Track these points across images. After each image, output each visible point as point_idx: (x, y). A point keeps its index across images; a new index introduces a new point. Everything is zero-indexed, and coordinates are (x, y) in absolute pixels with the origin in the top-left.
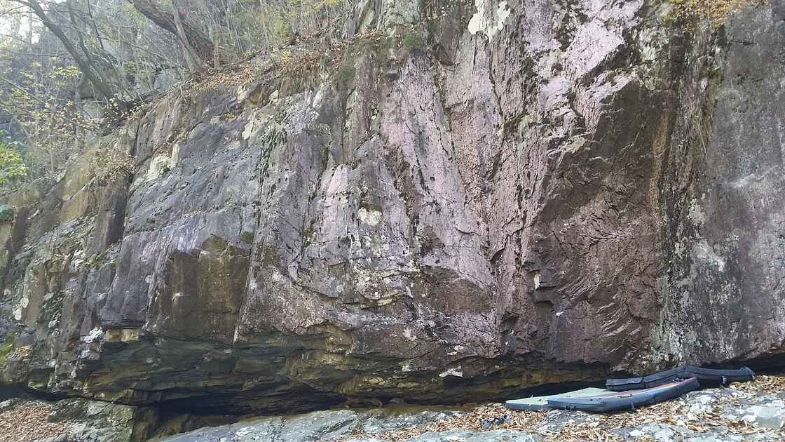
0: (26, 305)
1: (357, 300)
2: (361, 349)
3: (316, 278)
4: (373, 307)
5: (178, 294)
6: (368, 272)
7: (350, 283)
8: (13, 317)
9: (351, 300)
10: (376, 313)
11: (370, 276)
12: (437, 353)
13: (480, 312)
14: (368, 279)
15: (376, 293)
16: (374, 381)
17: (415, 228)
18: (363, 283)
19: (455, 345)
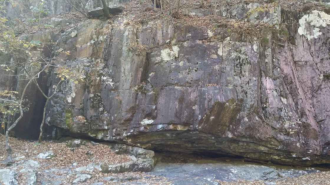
0: (74, 96)
1: (283, 131)
2: (283, 148)
3: (271, 121)
4: (288, 134)
5: (213, 117)
6: (289, 122)
7: (282, 124)
8: (67, 101)
9: (281, 130)
10: (288, 136)
11: (289, 123)
12: (305, 152)
13: (315, 139)
14: (288, 124)
15: (291, 129)
16: (275, 157)
17: (298, 107)
18: (287, 125)
19: (310, 150)
